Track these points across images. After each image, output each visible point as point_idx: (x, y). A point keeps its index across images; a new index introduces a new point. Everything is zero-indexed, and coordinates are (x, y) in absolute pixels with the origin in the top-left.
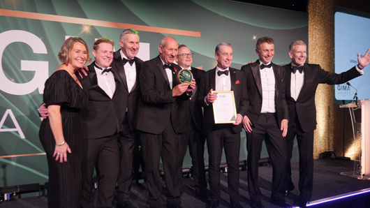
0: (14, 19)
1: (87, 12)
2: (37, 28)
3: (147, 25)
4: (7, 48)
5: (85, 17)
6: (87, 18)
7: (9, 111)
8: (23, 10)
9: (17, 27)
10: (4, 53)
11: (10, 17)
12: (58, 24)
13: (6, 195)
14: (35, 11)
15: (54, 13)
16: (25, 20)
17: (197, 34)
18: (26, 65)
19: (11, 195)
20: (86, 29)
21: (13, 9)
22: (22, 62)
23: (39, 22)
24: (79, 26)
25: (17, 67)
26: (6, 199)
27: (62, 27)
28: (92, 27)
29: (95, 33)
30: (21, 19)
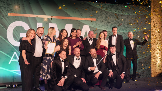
0: (18, 17)
2: (26, 20)
3: (71, 17)
4: (15, 28)
6: (46, 15)
7: (15, 53)
8: (21, 13)
9: (19, 20)
12: (34, 18)
13: (13, 85)
14: (26, 13)
15: (33, 14)
16: (22, 17)
19: (15, 86)
20: (46, 20)
21: (17, 13)
22: (20, 33)
23: (27, 18)
24: (43, 19)
25: (19, 36)
26: (13, 87)
27: (36, 19)
28: (48, 19)
29: (50, 21)
30: (20, 17)
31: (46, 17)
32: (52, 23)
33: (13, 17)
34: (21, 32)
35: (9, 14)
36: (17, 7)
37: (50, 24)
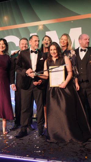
0: (7, 31)
1: (40, 18)
2: (16, 33)
6: (40, 21)
8: (11, 25)
11: (5, 30)
12: (26, 28)
14: (16, 24)
15: (24, 22)
16: (11, 30)
20: (41, 27)
21: (6, 26)
23: (17, 29)
24: (37, 27)
27: (28, 29)
28: (44, 26)
29: (46, 28)
30: (10, 30)
31: (40, 24)
32: (49, 31)
33: (3, 31)
34: (12, 50)
36: (6, 18)
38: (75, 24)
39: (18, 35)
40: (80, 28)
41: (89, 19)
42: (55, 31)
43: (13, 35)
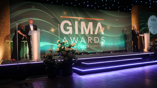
0: (65, 18)
2: (70, 20)
3: (91, 18)
4: (64, 24)
5: (79, 17)
7: (65, 38)
8: (67, 16)
9: (66, 20)
10: (64, 25)
12: (74, 19)
14: (69, 16)
15: (73, 16)
16: (67, 18)
17: (103, 20)
18: (68, 28)
20: (79, 20)
21: (65, 16)
23: (70, 19)
24: (78, 19)
25: (66, 28)
28: (80, 19)
29: (81, 20)
31: (79, 18)
32: (82, 21)
33: (63, 18)
35: (61, 17)
36: (65, 13)
37: (81, 22)
38: (91, 21)
39: (70, 21)
40: (92, 23)
41: (94, 20)
42: (84, 22)
43: (68, 20)
